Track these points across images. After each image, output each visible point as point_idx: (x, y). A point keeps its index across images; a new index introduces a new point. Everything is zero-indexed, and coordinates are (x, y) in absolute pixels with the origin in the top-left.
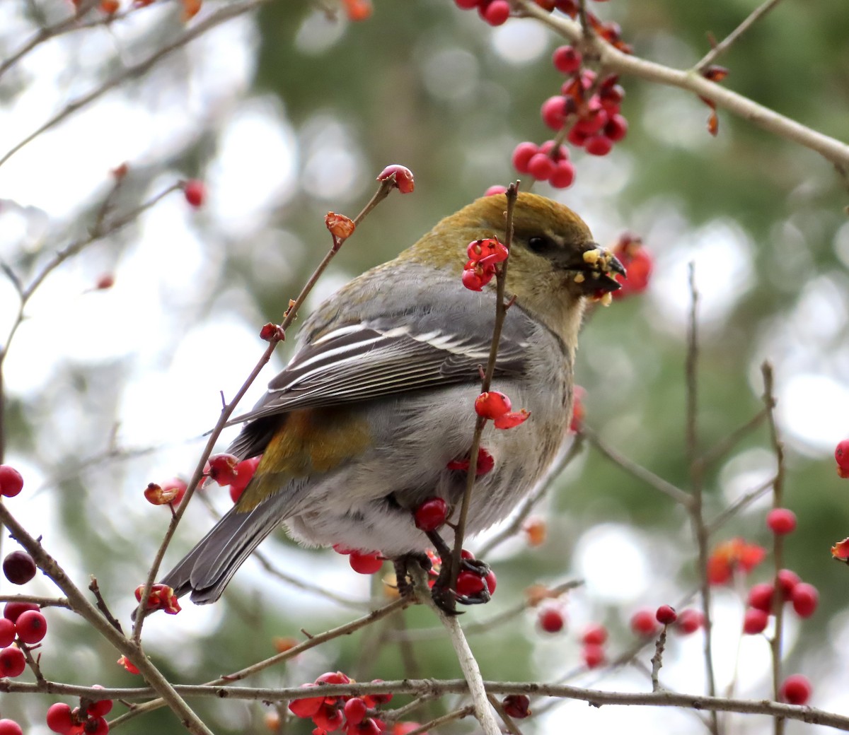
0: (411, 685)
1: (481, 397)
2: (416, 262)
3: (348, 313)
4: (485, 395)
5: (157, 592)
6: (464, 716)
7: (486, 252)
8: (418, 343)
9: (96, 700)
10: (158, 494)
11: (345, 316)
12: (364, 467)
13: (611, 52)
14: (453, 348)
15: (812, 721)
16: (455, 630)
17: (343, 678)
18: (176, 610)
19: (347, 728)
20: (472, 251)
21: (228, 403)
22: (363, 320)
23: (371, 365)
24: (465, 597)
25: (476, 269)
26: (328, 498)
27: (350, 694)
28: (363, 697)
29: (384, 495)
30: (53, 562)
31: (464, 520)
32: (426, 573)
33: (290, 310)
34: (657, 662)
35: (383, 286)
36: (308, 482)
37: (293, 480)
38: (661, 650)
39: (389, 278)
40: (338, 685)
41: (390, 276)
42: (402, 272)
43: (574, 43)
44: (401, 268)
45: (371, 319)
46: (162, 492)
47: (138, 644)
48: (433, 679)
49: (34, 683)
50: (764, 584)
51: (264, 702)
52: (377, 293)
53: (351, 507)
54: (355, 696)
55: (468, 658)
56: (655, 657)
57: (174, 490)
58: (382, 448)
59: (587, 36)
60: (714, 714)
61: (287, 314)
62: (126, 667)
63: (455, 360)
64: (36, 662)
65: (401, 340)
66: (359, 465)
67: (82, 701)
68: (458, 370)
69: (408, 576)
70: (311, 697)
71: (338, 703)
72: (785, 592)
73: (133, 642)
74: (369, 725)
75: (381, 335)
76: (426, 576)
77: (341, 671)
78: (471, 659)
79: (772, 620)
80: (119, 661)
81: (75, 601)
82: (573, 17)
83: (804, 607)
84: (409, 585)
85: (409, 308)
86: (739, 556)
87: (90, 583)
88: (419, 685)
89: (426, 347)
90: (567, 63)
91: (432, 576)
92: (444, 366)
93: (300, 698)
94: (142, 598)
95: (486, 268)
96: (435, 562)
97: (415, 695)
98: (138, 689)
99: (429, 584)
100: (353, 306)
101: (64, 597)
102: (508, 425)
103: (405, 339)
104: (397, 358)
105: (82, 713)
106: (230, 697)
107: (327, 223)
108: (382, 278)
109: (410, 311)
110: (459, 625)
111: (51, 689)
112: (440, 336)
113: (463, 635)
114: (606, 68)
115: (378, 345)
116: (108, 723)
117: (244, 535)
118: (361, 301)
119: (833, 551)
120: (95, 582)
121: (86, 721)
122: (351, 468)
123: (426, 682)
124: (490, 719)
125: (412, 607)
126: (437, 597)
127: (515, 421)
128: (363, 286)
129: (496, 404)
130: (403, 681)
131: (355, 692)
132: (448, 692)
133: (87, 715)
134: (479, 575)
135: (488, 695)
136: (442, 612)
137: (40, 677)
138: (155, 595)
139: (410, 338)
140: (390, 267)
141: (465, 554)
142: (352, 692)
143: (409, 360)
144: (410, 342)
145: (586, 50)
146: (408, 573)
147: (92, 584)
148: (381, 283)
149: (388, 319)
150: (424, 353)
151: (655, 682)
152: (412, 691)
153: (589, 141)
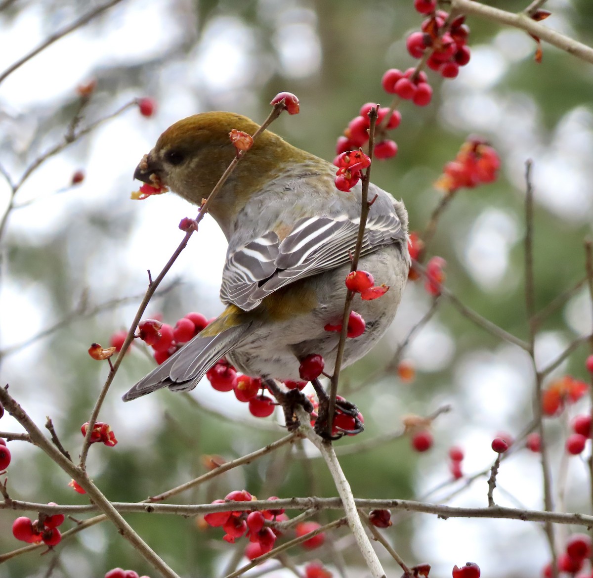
0: (298, 502)
1: (350, 275)
4: (353, 274)
5: (99, 429)
6: (339, 526)
7: (353, 161)
9: (51, 515)
10: (99, 351)
17: (247, 496)
18: (113, 443)
19: (250, 535)
20: (343, 160)
21: (154, 279)
25: (345, 174)
27: (250, 509)
28: (261, 511)
30: (17, 405)
32: (309, 414)
34: (492, 483)
38: (495, 473)
46: (102, 350)
47: (84, 470)
48: (315, 497)
49: (2, 501)
54: (255, 510)
55: (342, 480)
56: (491, 479)
62: (74, 489)
64: (3, 485)
67: (40, 516)
70: (220, 511)
71: (242, 516)
73: (80, 467)
74: (267, 532)
77: (246, 490)
78: (344, 481)
80: (69, 484)
81: (34, 436)
86: (568, 390)
87: (46, 422)
88: (304, 502)
90: (424, 7)
91: (313, 417)
93: (212, 512)
94: (87, 434)
95: (354, 173)
96: (315, 407)
97: (302, 510)
98: (85, 506)
99: (311, 423)
101: (26, 433)
102: (370, 297)
105: (40, 525)
106: (156, 512)
111: (15, 506)
114: (456, 10)
116: (62, 535)
120: (50, 422)
121: (43, 531)
123: (309, 500)
124: (360, 528)
126: (321, 432)
127: (377, 293)
129: (362, 281)
130: (292, 499)
131: (254, 507)
133: (44, 527)
135: (358, 510)
137: (6, 497)
138: (97, 430)
142: (252, 508)
146: (294, 415)
147: (48, 423)
151: (490, 499)
152: (299, 507)
153: (443, 66)
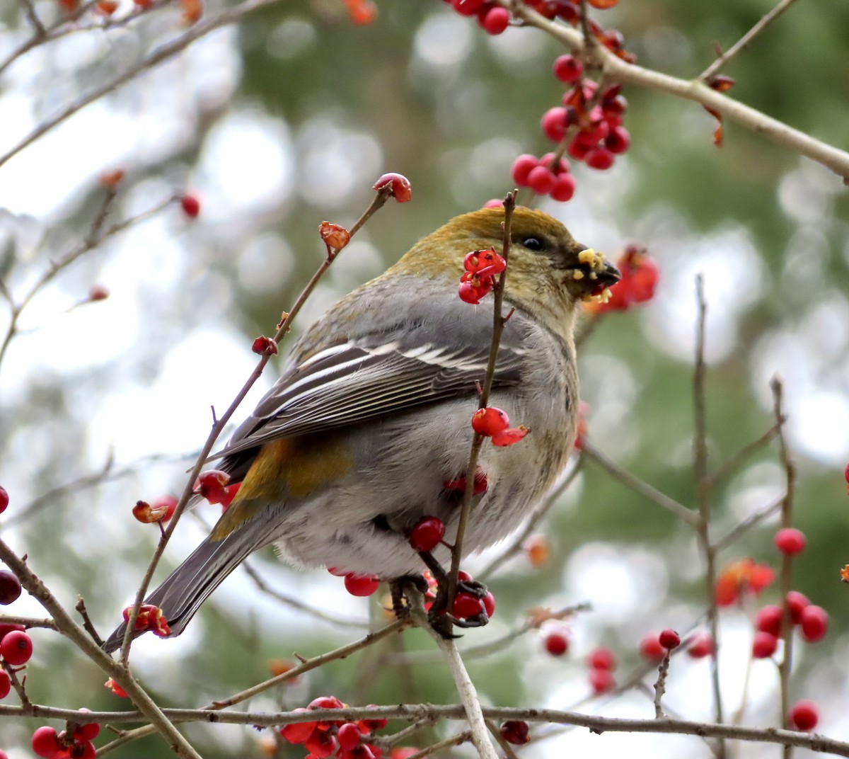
0: (406, 711)
1: (478, 413)
2: (408, 274)
3: (336, 333)
4: (482, 412)
5: (146, 613)
6: (461, 744)
7: (483, 264)
8: (408, 359)
9: (83, 724)
10: (147, 512)
11: (332, 335)
12: (345, 491)
13: (614, 62)
14: (443, 362)
15: (819, 749)
16: (452, 654)
17: (336, 703)
18: (165, 632)
19: (341, 755)
20: (469, 262)
21: (219, 418)
22: (350, 339)
23: (359, 386)
24: (462, 620)
25: (473, 281)
26: (309, 523)
27: (343, 719)
28: (357, 722)
29: (370, 519)
30: (39, 582)
31: (461, 541)
32: (422, 595)
33: (282, 323)
34: (660, 687)
35: (373, 302)
36: (284, 507)
37: (269, 506)
38: (664, 675)
39: (380, 293)
40: (332, 710)
41: (381, 290)
42: (394, 286)
43: (575, 52)
44: (393, 282)
45: (359, 338)
46: (151, 510)
47: (126, 667)
48: (429, 703)
49: (19, 706)
50: (771, 607)
51: (255, 726)
52: (367, 310)
53: (337, 530)
54: (350, 721)
56: (658, 682)
57: (164, 508)
58: (364, 471)
59: (589, 44)
60: (721, 742)
61: (280, 326)
62: (114, 690)
63: (447, 375)
64: (21, 685)
65: (389, 358)
66: (340, 489)
67: (68, 725)
68: (451, 385)
69: (405, 598)
70: (304, 722)
71: (331, 729)
72: (794, 614)
73: (121, 664)
74: (364, 751)
75: (368, 354)
76: (422, 599)
77: (334, 696)
78: (468, 683)
79: (781, 643)
80: (106, 684)
81: (61, 622)
82: (575, 26)
83: (813, 631)
84: (406, 608)
85: (399, 322)
86: (748, 578)
87: (77, 602)
88: (415, 711)
89: (416, 363)
90: (568, 72)
91: (428, 598)
92: (435, 382)
93: (292, 723)
95: (483, 280)
96: (432, 584)
97: (411, 721)
98: (126, 713)
99: (426, 606)
100: (341, 325)
101: (51, 618)
102: (505, 443)
103: (394, 355)
104: (386, 377)
105: (68, 737)
106: (221, 721)
107: (322, 232)
108: (372, 293)
109: (400, 326)
110: (456, 648)
111: (36, 711)
112: (430, 350)
113: (460, 659)
114: (609, 78)
115: (365, 364)
116: (97, 751)
117: (214, 565)
118: (350, 318)
119: (842, 573)
120: (82, 603)
121: (72, 746)
122: (331, 493)
123: (422, 707)
125: (408, 630)
126: (434, 622)
127: (514, 438)
128: (353, 303)
129: (493, 421)
130: (398, 705)
131: (349, 717)
132: (445, 717)
133: (74, 739)
134: (477, 597)
135: (486, 721)
136: (439, 635)
137: (25, 700)
138: (144, 616)
139: (399, 355)
140: (381, 281)
141: (463, 576)
142: (346, 717)
143: (399, 377)
144: (399, 359)
145: (588, 59)
146: (404, 595)
147: (79, 604)
148: (371, 299)
149: (377, 336)
150: (412, 369)
151: (658, 708)
152: (408, 717)
153: (590, 155)
